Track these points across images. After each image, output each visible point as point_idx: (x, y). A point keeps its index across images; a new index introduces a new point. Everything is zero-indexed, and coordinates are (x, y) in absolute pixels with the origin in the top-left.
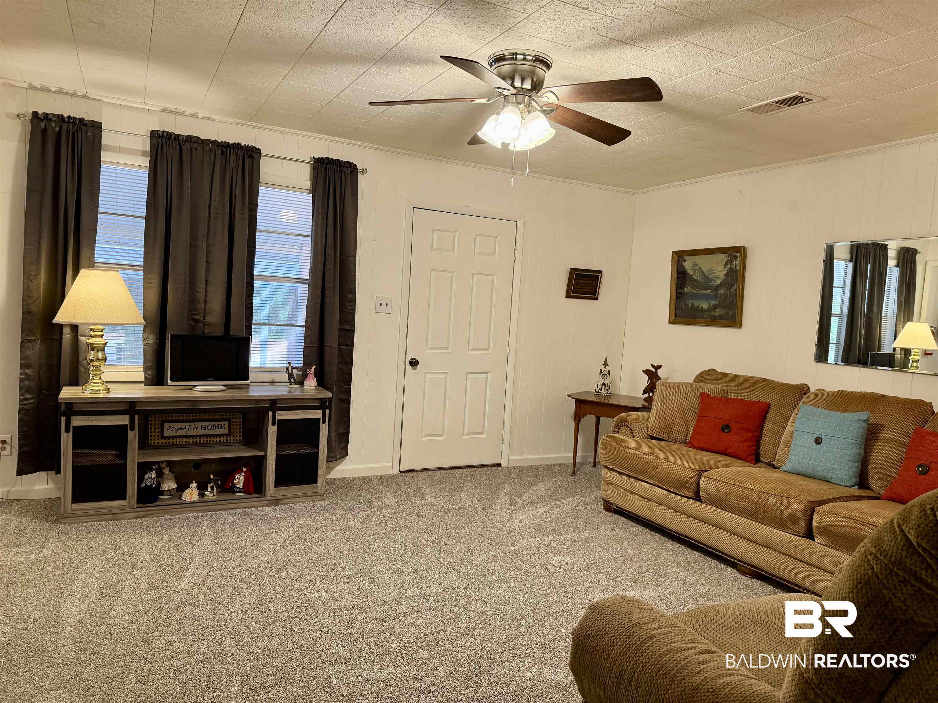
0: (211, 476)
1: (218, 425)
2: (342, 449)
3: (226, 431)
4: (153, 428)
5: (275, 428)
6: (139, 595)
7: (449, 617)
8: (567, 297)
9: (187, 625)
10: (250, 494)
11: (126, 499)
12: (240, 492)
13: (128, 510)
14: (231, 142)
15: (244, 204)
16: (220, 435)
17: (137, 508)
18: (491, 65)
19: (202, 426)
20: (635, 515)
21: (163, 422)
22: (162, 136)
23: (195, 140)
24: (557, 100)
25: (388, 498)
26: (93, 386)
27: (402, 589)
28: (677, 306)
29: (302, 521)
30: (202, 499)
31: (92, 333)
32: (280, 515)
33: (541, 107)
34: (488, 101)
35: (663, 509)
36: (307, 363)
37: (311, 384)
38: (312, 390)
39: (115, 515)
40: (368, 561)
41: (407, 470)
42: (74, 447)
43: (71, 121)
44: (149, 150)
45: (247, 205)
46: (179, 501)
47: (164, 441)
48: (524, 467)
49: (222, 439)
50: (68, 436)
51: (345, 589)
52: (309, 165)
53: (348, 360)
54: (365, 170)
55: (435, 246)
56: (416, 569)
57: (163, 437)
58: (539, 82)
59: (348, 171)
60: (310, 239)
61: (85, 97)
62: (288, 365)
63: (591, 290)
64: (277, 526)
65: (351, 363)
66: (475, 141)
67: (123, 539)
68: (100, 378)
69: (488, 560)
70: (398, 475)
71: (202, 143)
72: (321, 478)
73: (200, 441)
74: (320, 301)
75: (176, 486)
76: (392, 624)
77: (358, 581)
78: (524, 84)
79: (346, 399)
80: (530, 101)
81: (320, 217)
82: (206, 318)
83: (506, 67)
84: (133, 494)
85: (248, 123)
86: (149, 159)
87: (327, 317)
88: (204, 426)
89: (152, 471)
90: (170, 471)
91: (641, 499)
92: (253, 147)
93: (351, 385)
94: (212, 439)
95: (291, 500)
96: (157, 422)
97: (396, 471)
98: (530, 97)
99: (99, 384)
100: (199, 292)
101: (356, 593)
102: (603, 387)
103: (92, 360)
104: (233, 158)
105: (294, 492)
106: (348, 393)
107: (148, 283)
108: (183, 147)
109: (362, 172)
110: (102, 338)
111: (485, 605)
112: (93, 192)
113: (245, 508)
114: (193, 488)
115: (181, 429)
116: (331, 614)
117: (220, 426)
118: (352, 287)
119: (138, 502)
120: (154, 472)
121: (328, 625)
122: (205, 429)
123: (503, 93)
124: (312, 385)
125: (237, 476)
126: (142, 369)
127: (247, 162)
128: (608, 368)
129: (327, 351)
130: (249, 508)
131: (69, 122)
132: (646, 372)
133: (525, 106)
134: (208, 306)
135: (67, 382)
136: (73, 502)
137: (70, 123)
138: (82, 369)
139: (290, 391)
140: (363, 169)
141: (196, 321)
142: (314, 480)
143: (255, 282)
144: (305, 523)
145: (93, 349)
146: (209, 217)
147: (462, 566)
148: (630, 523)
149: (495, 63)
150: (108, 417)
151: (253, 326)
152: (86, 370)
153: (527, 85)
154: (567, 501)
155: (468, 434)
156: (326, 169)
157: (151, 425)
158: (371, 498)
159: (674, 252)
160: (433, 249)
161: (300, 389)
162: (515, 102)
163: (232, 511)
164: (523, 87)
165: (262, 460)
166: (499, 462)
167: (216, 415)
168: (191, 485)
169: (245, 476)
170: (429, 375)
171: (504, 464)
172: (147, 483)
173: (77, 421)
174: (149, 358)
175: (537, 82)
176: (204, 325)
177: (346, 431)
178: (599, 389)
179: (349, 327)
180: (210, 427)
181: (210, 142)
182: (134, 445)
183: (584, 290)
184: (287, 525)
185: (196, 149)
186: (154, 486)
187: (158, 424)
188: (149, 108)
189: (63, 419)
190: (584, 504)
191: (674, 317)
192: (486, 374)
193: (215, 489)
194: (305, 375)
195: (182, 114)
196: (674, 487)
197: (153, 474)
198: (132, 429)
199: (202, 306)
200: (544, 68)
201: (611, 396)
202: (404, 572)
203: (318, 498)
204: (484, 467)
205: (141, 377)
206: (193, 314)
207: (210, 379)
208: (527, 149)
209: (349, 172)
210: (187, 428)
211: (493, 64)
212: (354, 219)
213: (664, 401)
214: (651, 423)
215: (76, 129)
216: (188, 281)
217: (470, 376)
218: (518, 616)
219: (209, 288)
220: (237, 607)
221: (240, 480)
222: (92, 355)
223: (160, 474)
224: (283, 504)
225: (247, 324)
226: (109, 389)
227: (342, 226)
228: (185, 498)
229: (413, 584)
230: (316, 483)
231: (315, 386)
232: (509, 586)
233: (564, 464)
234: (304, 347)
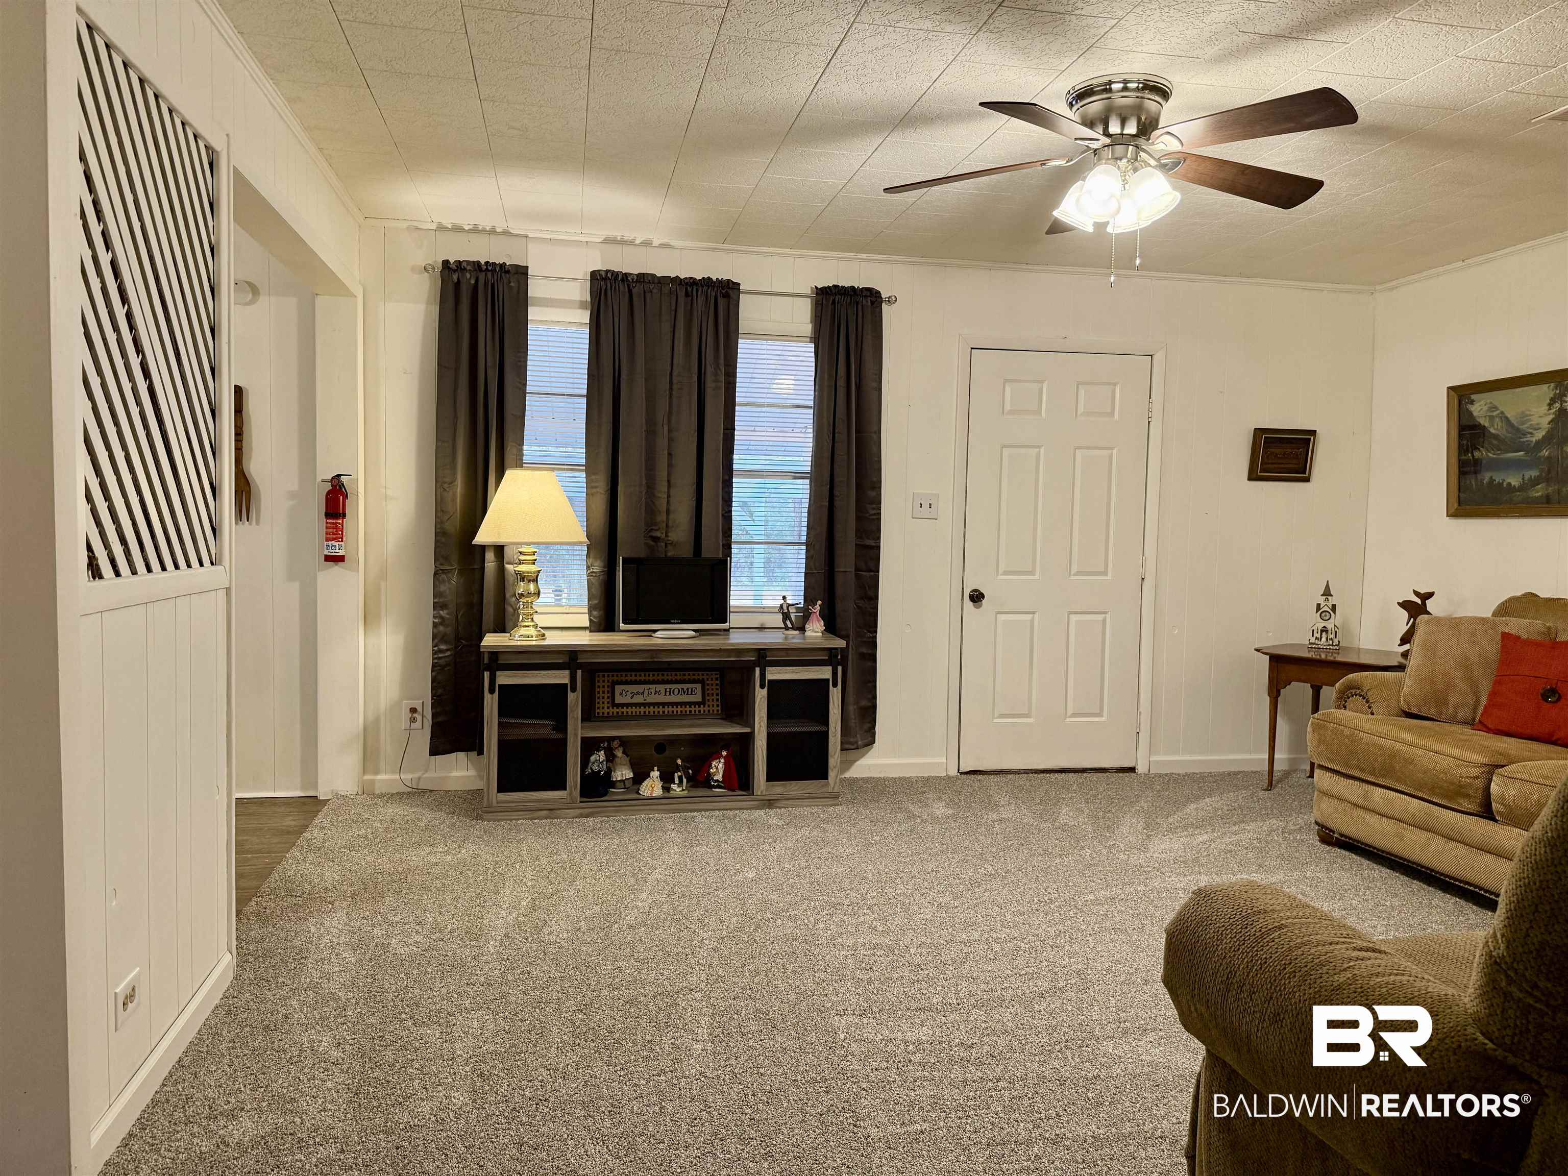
0: (679, 762)
1: (688, 689)
2: (866, 731)
3: (698, 698)
4: (601, 692)
5: (765, 692)
6: (581, 910)
7: (1023, 972)
8: (1250, 479)
9: (642, 950)
10: (734, 791)
11: (566, 790)
12: (718, 787)
13: (569, 805)
14: (699, 277)
15: (717, 366)
16: (690, 704)
17: (581, 802)
18: (1071, 105)
19: (666, 689)
20: (1375, 848)
21: (614, 684)
22: (605, 279)
23: (650, 278)
24: (1180, 145)
25: (938, 808)
26: (523, 631)
27: (951, 929)
28: (1462, 484)
29: (806, 832)
30: (667, 795)
31: (522, 557)
32: (774, 821)
33: (1158, 160)
34: (1067, 162)
35: (1425, 835)
36: (809, 598)
37: (815, 629)
38: (816, 637)
39: (552, 811)
40: (901, 889)
41: (971, 771)
42: (500, 715)
43: (490, 268)
44: (589, 300)
45: (722, 367)
46: (636, 796)
47: (615, 710)
48: (1179, 775)
49: (693, 709)
50: (492, 699)
51: (864, 922)
52: (809, 300)
53: (870, 593)
54: (893, 298)
55: (1008, 407)
56: (976, 905)
57: (614, 705)
58: (1151, 122)
59: (867, 302)
60: (811, 411)
61: (506, 233)
62: (783, 602)
63: (1296, 466)
64: (770, 834)
65: (876, 598)
66: (1057, 228)
67: (562, 841)
68: (532, 620)
69: (1097, 902)
70: (957, 777)
71: (659, 283)
72: (832, 770)
73: (664, 712)
74: (827, 504)
75: (631, 775)
76: (932, 972)
77: (885, 914)
78: (1126, 128)
79: (870, 655)
80: (1137, 154)
81: (826, 376)
82: (669, 534)
83: (1095, 106)
84: (575, 782)
85: (721, 246)
86: (589, 313)
87: (838, 527)
88: (668, 690)
89: (599, 751)
90: (624, 752)
91: (1384, 819)
92: (729, 281)
93: (876, 632)
94: (679, 709)
95: (790, 802)
96: (606, 684)
97: (953, 772)
98: (1137, 147)
99: (531, 628)
100: (660, 497)
101: (881, 929)
102: (1324, 634)
103: (522, 595)
104: (701, 300)
105: (793, 791)
106: (873, 644)
107: (592, 487)
108: (634, 291)
109: (889, 301)
110: (534, 564)
111: (1086, 960)
112: (519, 364)
113: (727, 810)
114: (655, 777)
115: (638, 693)
116: (842, 953)
117: (690, 690)
118: (875, 479)
119: (582, 795)
120: (602, 752)
121: (837, 966)
122: (670, 694)
123: (1090, 146)
124: (817, 630)
125: (714, 763)
126: (586, 610)
127: (722, 302)
128: (1332, 601)
129: (839, 579)
130: (731, 809)
131: (487, 269)
132: (1405, 605)
133: (1128, 161)
134: (671, 516)
135: (491, 628)
136: (499, 791)
137: (489, 271)
138: (510, 610)
139: (786, 638)
140: (890, 297)
141: (656, 539)
142: (822, 774)
143: (734, 480)
144: (809, 833)
145: (523, 579)
146: (671, 389)
147: (1052, 906)
148: (1366, 862)
149: (1077, 102)
150: (543, 672)
151: (733, 546)
152: (514, 611)
153: (1131, 128)
154: (1252, 826)
155: (1074, 715)
156: (834, 301)
157: (599, 687)
158: (911, 807)
159: (1451, 389)
160: (1006, 411)
161: (802, 635)
162: (1112, 158)
163: (707, 813)
164: (1125, 132)
165: (747, 740)
166: (1131, 765)
167: (684, 675)
168: (652, 774)
169: (725, 764)
170: (1002, 617)
171: (1141, 769)
172: (594, 768)
173: (505, 678)
174: (594, 593)
175: (1148, 121)
176: (666, 544)
177: (870, 704)
178: (1317, 638)
179: (871, 542)
180: (676, 692)
181: (669, 281)
182: (575, 713)
183: (1282, 466)
184: (783, 834)
185: (651, 292)
186: (602, 773)
187: (608, 686)
188: (588, 240)
189: (487, 675)
190: (1283, 832)
191: (1456, 505)
192: (1104, 615)
193: (685, 780)
194: (806, 615)
195: (631, 243)
196: (1444, 796)
197: (601, 756)
198: (574, 690)
199: (664, 518)
200: (1157, 98)
201: (1339, 649)
202: (956, 907)
203: (830, 801)
204: (1106, 772)
205: (585, 621)
206: (652, 529)
207: (676, 621)
208: (1135, 229)
209: (869, 304)
210: (646, 691)
211: (1074, 103)
212: (876, 375)
213: (1430, 649)
214: (1406, 689)
215: (496, 278)
216: (644, 483)
217: (1074, 618)
218: (1138, 980)
219: (672, 492)
220: (710, 933)
221: (718, 769)
222: (521, 588)
223: (611, 757)
224: (780, 808)
225: (724, 542)
226: (544, 635)
227: (859, 387)
228: (644, 792)
229: (970, 925)
230: (826, 778)
231: (822, 632)
232: (1129, 938)
233: (1255, 772)
234: (806, 574)
